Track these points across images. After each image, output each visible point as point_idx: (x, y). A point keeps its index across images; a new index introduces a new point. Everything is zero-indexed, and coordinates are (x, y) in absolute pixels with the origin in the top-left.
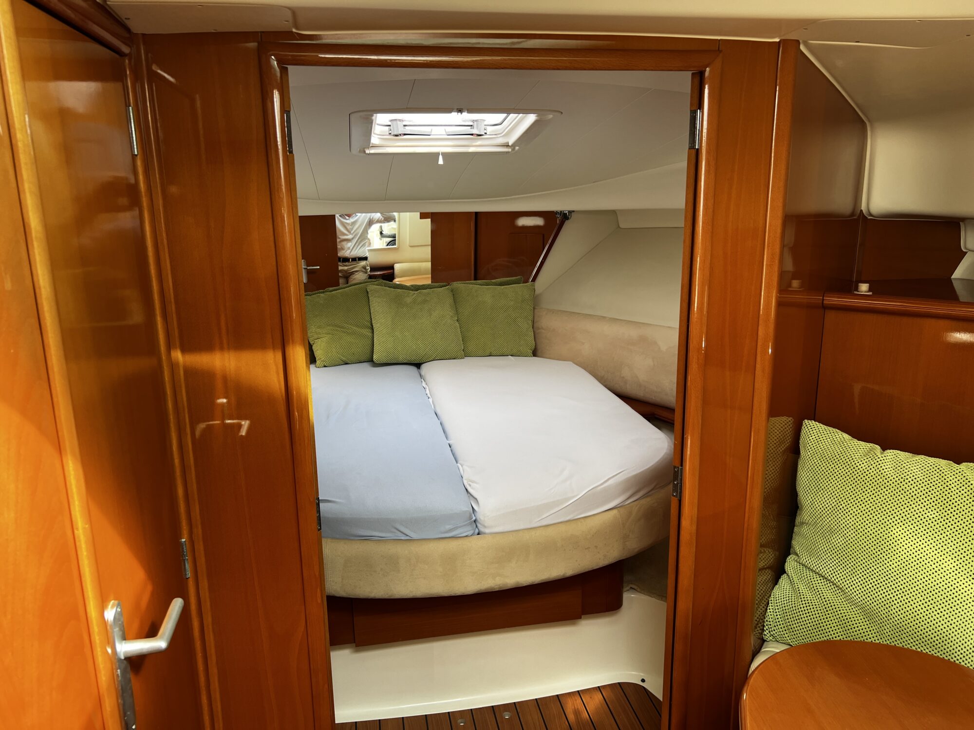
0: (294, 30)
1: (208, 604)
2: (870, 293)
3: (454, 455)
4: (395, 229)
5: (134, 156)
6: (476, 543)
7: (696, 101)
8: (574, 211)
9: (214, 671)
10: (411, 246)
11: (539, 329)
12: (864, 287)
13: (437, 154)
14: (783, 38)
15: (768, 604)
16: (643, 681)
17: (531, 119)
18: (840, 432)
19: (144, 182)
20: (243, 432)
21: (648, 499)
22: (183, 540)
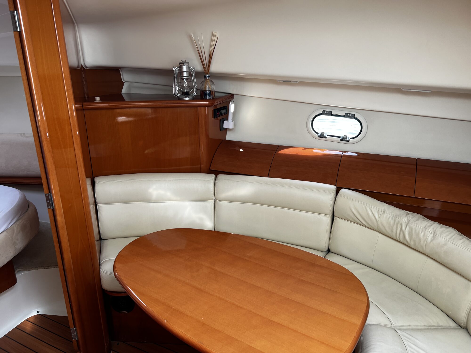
2: (101, 101)
7: (12, 5)
12: (98, 99)
16: (38, 312)
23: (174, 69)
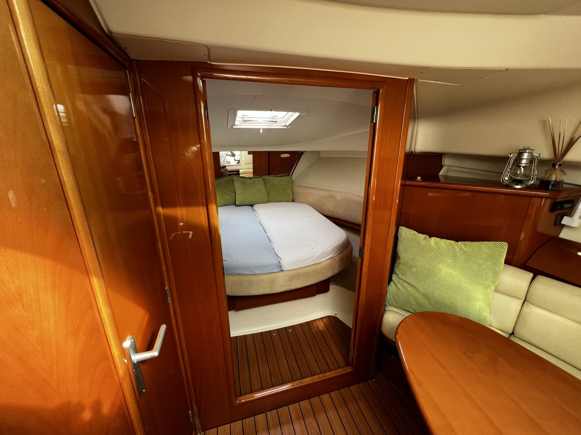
0: (208, 62)
1: (179, 311)
2: (421, 180)
3: (269, 240)
4: (239, 158)
5: (134, 118)
6: (281, 274)
7: (375, 103)
8: (305, 151)
9: (182, 336)
10: (245, 164)
11: (294, 192)
12: (419, 178)
13: (260, 129)
14: (410, 78)
15: (387, 292)
16: (336, 314)
17: (297, 114)
18: (413, 231)
19: (139, 131)
20: (190, 237)
21: (341, 254)
22: (166, 288)
23: (510, 156)
